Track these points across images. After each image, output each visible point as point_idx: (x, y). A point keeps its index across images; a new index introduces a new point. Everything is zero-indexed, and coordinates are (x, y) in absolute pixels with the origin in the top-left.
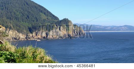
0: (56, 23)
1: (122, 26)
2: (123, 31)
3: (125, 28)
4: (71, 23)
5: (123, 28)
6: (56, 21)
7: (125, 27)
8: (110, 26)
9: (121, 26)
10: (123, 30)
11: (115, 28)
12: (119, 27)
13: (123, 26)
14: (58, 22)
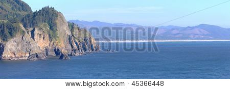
0: (22, 21)
1: (193, 28)
2: (197, 39)
3: (200, 31)
4: (62, 17)
5: (196, 31)
6: (24, 13)
7: (202, 30)
8: (162, 27)
9: (191, 26)
10: (197, 36)
11: (174, 32)
12: (185, 29)
13: (196, 27)
14: (28, 16)
